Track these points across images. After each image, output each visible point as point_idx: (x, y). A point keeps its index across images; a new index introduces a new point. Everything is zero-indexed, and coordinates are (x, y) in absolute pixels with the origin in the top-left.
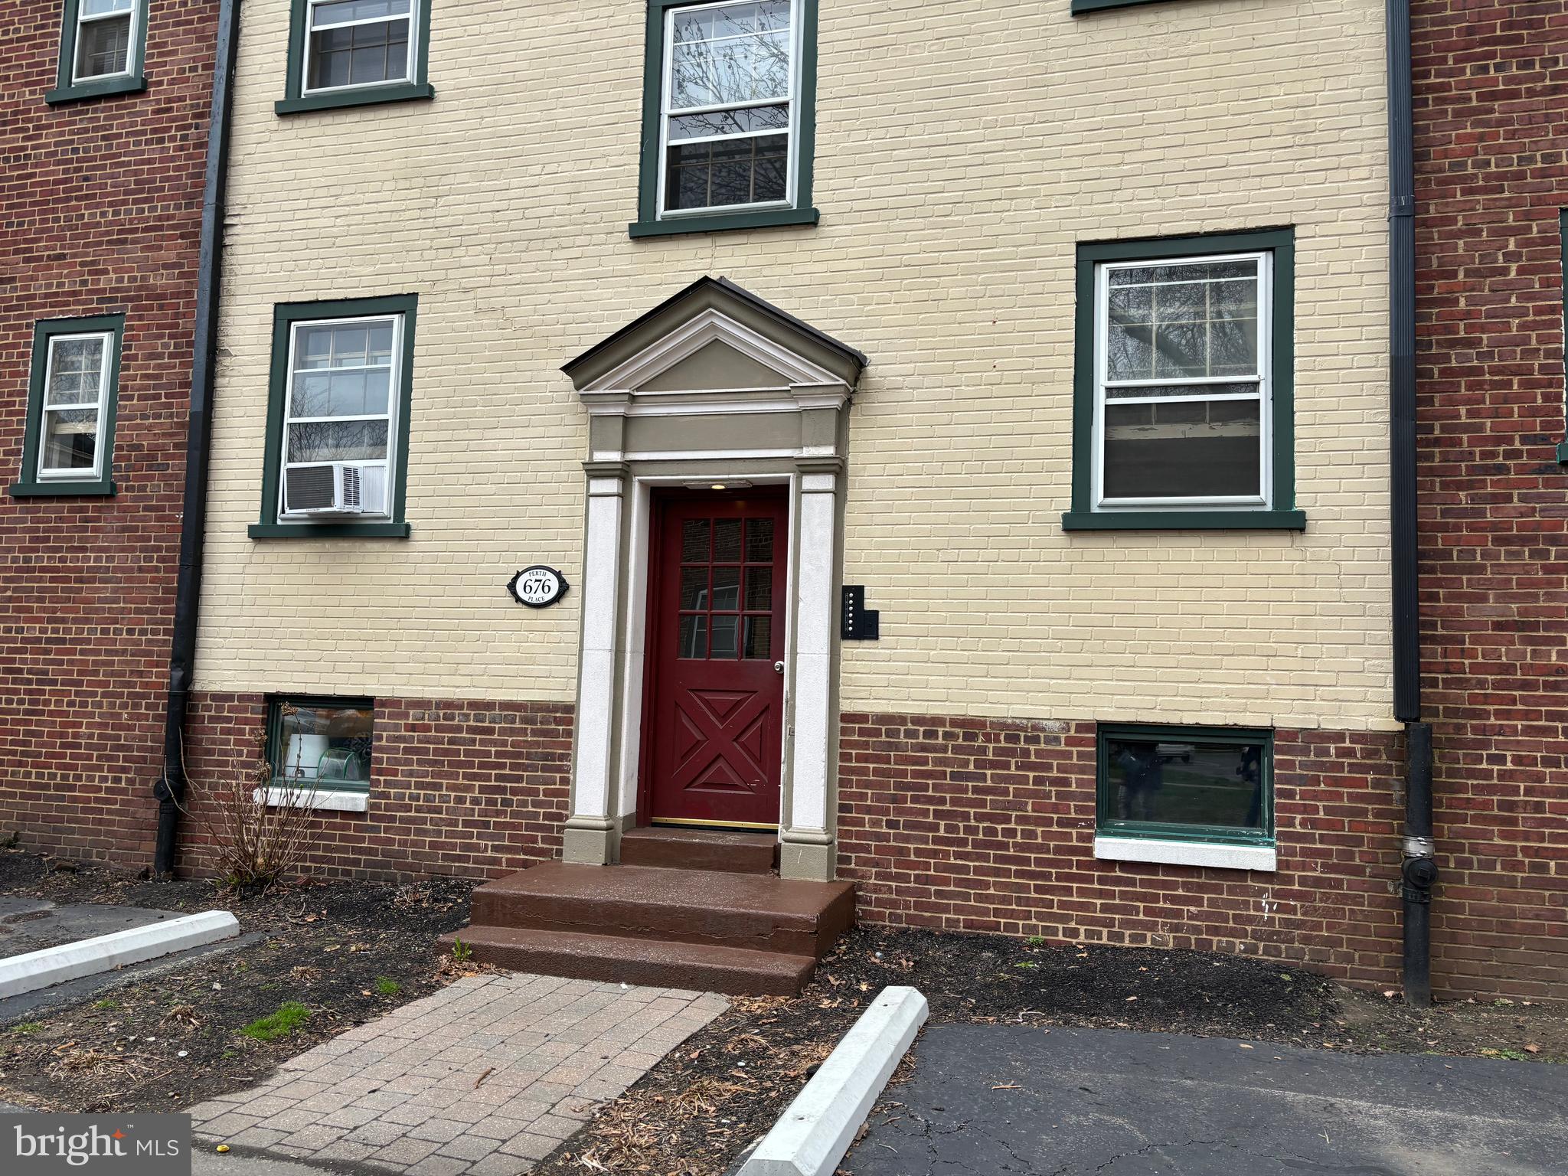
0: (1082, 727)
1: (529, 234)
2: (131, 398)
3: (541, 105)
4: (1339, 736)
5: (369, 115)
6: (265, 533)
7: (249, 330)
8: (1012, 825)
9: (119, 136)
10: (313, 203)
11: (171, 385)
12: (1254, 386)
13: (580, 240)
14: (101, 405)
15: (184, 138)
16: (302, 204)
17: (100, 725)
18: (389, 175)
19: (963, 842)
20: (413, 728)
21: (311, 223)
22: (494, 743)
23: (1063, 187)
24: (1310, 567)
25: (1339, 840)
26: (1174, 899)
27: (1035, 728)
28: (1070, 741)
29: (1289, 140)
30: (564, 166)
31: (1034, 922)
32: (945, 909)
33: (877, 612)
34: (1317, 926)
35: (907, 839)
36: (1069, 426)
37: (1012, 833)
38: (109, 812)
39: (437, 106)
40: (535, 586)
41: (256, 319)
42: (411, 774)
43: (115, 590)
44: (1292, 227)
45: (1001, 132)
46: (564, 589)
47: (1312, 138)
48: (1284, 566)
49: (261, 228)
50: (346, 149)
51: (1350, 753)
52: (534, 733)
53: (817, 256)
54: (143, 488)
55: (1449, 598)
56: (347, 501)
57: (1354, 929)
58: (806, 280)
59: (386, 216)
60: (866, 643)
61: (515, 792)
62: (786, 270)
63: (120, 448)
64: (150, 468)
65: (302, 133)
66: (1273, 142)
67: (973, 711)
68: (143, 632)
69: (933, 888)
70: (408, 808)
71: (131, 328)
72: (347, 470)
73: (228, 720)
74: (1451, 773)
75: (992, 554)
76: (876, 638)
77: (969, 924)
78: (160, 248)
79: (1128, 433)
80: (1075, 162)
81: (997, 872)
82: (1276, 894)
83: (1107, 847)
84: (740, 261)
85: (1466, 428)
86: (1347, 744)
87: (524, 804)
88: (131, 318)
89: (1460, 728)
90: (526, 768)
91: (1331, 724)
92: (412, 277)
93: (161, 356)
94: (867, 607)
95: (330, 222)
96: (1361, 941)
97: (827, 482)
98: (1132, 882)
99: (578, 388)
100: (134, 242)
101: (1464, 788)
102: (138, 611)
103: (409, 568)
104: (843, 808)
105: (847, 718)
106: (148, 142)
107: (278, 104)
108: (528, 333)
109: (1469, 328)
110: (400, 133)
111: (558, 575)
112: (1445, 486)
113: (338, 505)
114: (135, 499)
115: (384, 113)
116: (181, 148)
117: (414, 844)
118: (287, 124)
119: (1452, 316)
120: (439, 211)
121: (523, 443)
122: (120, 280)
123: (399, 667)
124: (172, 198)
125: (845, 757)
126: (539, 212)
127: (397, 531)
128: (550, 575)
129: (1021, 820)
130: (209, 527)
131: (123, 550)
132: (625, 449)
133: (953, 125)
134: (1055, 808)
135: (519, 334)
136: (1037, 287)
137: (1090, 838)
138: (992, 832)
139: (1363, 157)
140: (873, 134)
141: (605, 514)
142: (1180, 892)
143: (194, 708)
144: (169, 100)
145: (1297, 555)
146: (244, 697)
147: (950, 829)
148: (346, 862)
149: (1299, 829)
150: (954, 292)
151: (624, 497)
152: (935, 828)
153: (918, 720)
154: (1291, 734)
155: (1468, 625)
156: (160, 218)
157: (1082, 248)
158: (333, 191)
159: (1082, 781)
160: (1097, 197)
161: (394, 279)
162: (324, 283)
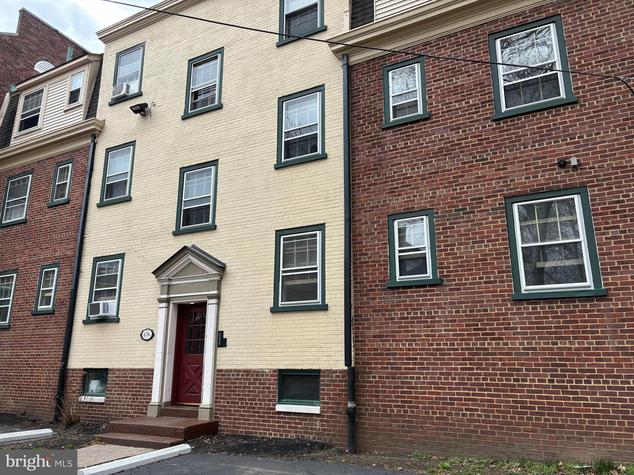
0: (275, 371)
1: (150, 235)
2: (60, 286)
3: (155, 200)
4: (336, 371)
5: (117, 205)
6: (87, 322)
7: (87, 265)
8: (257, 402)
9: (63, 215)
10: (104, 230)
11: (69, 282)
12: (316, 269)
13: (162, 236)
14: (53, 288)
15: (77, 214)
16: (101, 230)
17: (47, 379)
18: (120, 221)
19: (244, 407)
20: (117, 377)
21: (103, 235)
22: (135, 381)
23: (273, 216)
24: (329, 320)
25: (336, 403)
26: (295, 423)
27: (263, 372)
28: (272, 376)
29: (324, 200)
30: (160, 216)
31: (261, 431)
32: (240, 428)
33: (226, 339)
34: (330, 430)
35: (231, 407)
36: (273, 282)
37: (256, 404)
38: (46, 404)
39: (132, 202)
40: (146, 334)
41: (89, 262)
42: (115, 391)
43: (52, 340)
44: (325, 224)
45: (259, 201)
46: (153, 335)
47: (329, 199)
48: (323, 321)
49: (92, 237)
50: (111, 215)
51: (338, 376)
52: (145, 378)
53: (216, 237)
54: (60, 311)
55: (362, 328)
56: (104, 312)
57: (339, 431)
58: (213, 244)
59: (119, 232)
60: (223, 348)
61: (139, 395)
62: (208, 242)
63: (56, 300)
64: (63, 305)
65: (103, 211)
66: (321, 201)
67: (249, 367)
68: (57, 352)
69: (237, 421)
70: (114, 401)
71: (62, 266)
72: (104, 304)
73: (74, 376)
74: (363, 382)
75: (254, 320)
76: (226, 346)
77: (246, 432)
78: (69, 244)
79: (289, 283)
80: (276, 208)
81: (253, 416)
82: (321, 421)
83: (280, 408)
84: (198, 240)
85: (366, 278)
86: (338, 374)
87: (141, 399)
88: (62, 264)
89: (365, 368)
90: (142, 388)
91: (334, 368)
92: (124, 249)
93: (67, 274)
94: (224, 337)
95: (107, 235)
96: (341, 435)
97: (214, 301)
98: (285, 418)
99: (156, 278)
100: (64, 243)
101: (366, 386)
102: (57, 346)
103: (118, 330)
104: (216, 398)
105: (219, 371)
106: (69, 216)
107: (97, 204)
108: (149, 263)
109: (366, 250)
110: (123, 210)
111: (152, 331)
112: (361, 295)
113: (101, 313)
114: (59, 314)
115: (120, 205)
116: (76, 217)
117: (115, 412)
118: (100, 209)
119: (361, 247)
120: (131, 230)
121: (146, 294)
122: (60, 253)
123: (115, 360)
124: (73, 230)
125: (217, 383)
126: (153, 229)
127: (116, 320)
128: (150, 331)
129: (259, 400)
130: (75, 321)
131: (55, 328)
132: (168, 294)
133: (248, 200)
134: (267, 396)
135: (147, 263)
136: (266, 244)
137: (275, 405)
138: (251, 404)
139: (341, 204)
140: (230, 203)
141: (162, 313)
142: (297, 421)
143: (67, 373)
144: (74, 205)
145: (326, 317)
146: (79, 370)
147: (242, 403)
148: (98, 418)
149: (326, 401)
150: (247, 246)
151: (168, 308)
152: (238, 403)
153: (235, 371)
154: (325, 371)
155: (366, 337)
156: (70, 236)
157: (277, 232)
158: (109, 226)
159: (274, 388)
160: (280, 218)
161: (120, 249)
162: (105, 251)
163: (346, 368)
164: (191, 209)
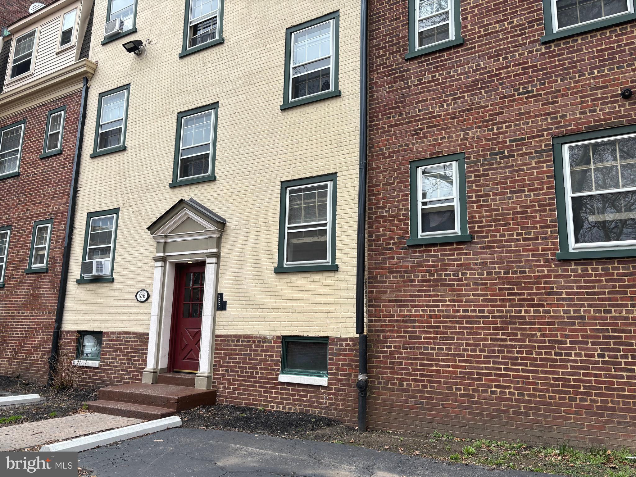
0: (278, 337)
1: (146, 188)
2: (53, 243)
3: (151, 149)
4: (346, 339)
5: (111, 156)
6: (81, 282)
7: (81, 221)
8: (258, 371)
9: (55, 167)
10: (98, 183)
11: (62, 239)
12: (325, 225)
13: (159, 189)
14: (47, 245)
15: (70, 166)
16: (95, 183)
17: (41, 341)
18: (114, 173)
19: (245, 377)
20: (111, 341)
21: (97, 189)
22: (130, 345)
23: (277, 165)
24: (339, 283)
25: (345, 375)
26: (300, 395)
27: (265, 338)
28: (275, 342)
29: (336, 145)
30: (156, 167)
31: (262, 403)
32: (239, 399)
33: (226, 301)
34: (338, 405)
35: (230, 375)
36: (277, 240)
37: (257, 373)
38: (41, 367)
39: (127, 152)
40: (141, 295)
41: (82, 218)
42: (110, 355)
43: (46, 300)
44: (336, 173)
45: (262, 148)
46: (149, 296)
47: (342, 144)
48: (332, 283)
49: (85, 191)
50: (105, 166)
51: (348, 345)
52: (140, 342)
53: (216, 190)
54: (54, 270)
55: (377, 292)
56: (98, 271)
57: (349, 406)
58: (212, 197)
59: (113, 185)
60: (223, 312)
61: (134, 360)
62: (207, 195)
63: (50, 258)
64: (56, 263)
65: (96, 162)
66: (332, 146)
67: (250, 333)
68: (51, 313)
69: (237, 392)
70: (108, 366)
71: (55, 222)
72: (98, 263)
73: (68, 339)
74: (377, 352)
75: (256, 281)
76: (225, 309)
77: (246, 404)
78: (63, 198)
79: (295, 241)
80: (281, 156)
81: (253, 386)
82: (328, 394)
83: (283, 378)
84: (195, 193)
85: (382, 235)
86: (348, 342)
87: (136, 364)
88: (55, 219)
89: (379, 336)
90: (137, 353)
91: (344, 335)
92: (118, 203)
93: (60, 230)
94: (224, 300)
95: (100, 188)
96: (350, 410)
97: (214, 260)
98: (288, 390)
99: (152, 234)
100: (57, 197)
101: (379, 357)
102: (51, 306)
103: (113, 291)
104: (215, 366)
105: (218, 336)
106: (62, 168)
107: (91, 155)
108: (144, 218)
109: (383, 203)
110: (118, 160)
111: (147, 292)
112: (376, 255)
113: (94, 273)
114: (53, 273)
115: (115, 155)
116: (69, 169)
117: (110, 377)
118: (93, 160)
119: (379, 199)
120: (126, 183)
121: (141, 252)
122: (53, 208)
123: (109, 322)
124: (66, 184)
125: (216, 349)
126: (149, 181)
127: (111, 280)
128: (146, 293)
129: (261, 369)
130: (68, 280)
131: (49, 288)
132: (164, 252)
133: (250, 147)
134: (269, 365)
135: (142, 218)
136: (270, 196)
137: (277, 375)
138: (252, 373)
139: (355, 149)
140: (231, 151)
141: (158, 272)
142: (302, 393)
143: (61, 335)
144: (67, 156)
145: (336, 279)
146: (73, 332)
147: (242, 372)
148: (93, 383)
149: (334, 371)
150: (250, 199)
151: (164, 267)
152: (238, 372)
153: (235, 336)
154: (334, 339)
155: (381, 301)
156: (63, 190)
157: (283, 183)
158: (102, 179)
159: (277, 355)
160: (287, 167)
161: (115, 203)
162: (99, 206)
163: (358, 336)
164: (190, 159)
